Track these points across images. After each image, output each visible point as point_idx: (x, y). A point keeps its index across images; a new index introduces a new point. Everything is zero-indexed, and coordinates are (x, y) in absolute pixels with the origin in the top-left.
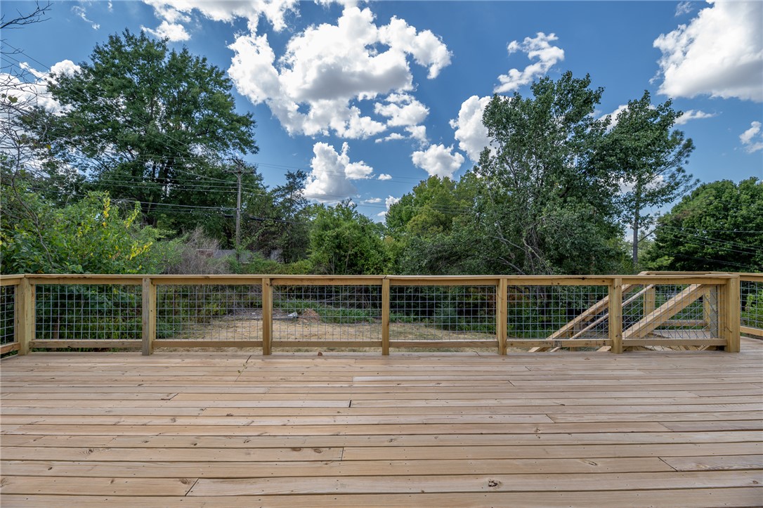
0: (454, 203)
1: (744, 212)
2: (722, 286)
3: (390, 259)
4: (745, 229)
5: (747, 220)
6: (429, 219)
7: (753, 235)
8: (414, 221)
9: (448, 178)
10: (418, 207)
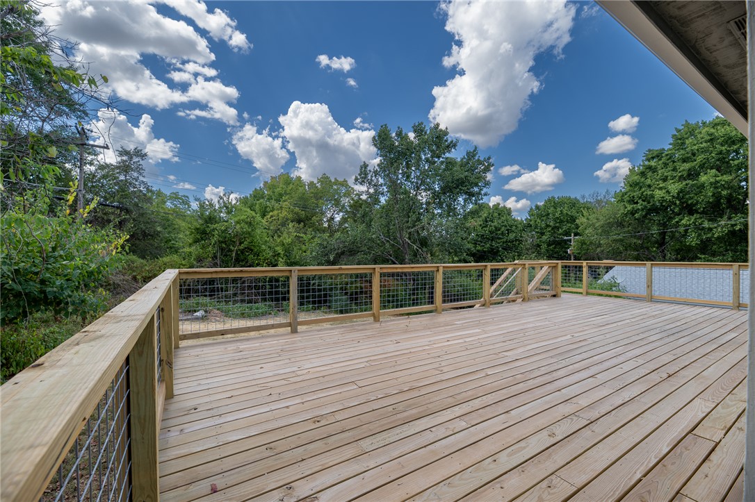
0: (313, 203)
1: (495, 224)
2: (555, 267)
3: (279, 254)
4: (497, 234)
5: (497, 229)
6: (290, 216)
7: (500, 239)
8: (272, 216)
9: (301, 178)
10: (273, 202)
